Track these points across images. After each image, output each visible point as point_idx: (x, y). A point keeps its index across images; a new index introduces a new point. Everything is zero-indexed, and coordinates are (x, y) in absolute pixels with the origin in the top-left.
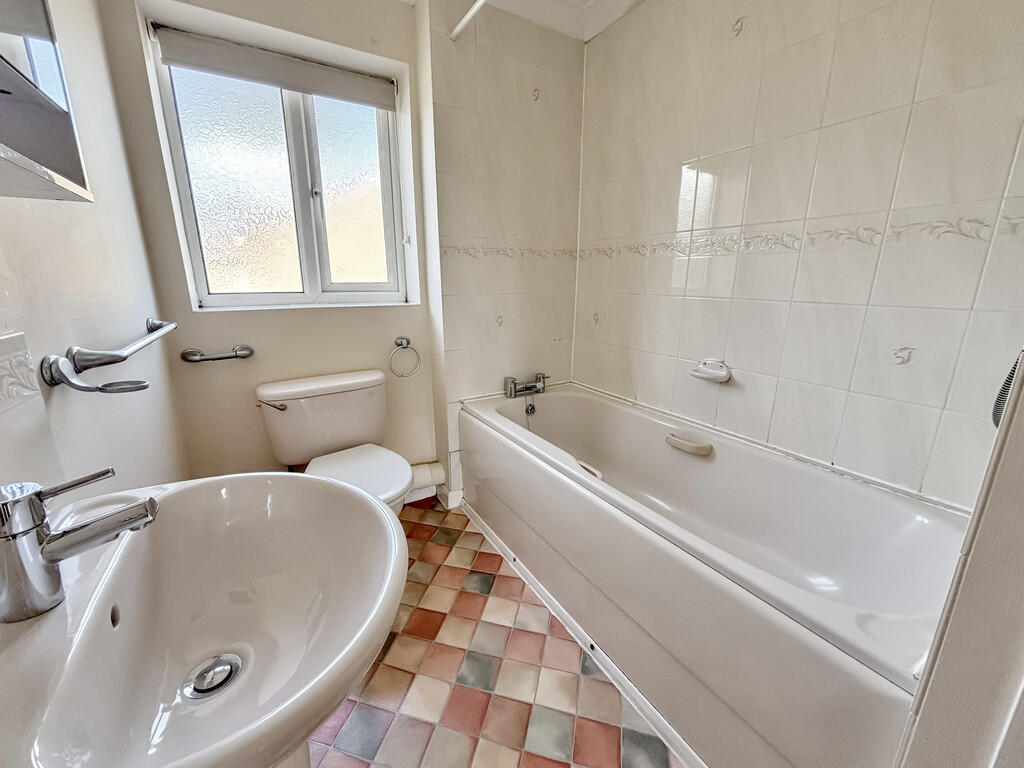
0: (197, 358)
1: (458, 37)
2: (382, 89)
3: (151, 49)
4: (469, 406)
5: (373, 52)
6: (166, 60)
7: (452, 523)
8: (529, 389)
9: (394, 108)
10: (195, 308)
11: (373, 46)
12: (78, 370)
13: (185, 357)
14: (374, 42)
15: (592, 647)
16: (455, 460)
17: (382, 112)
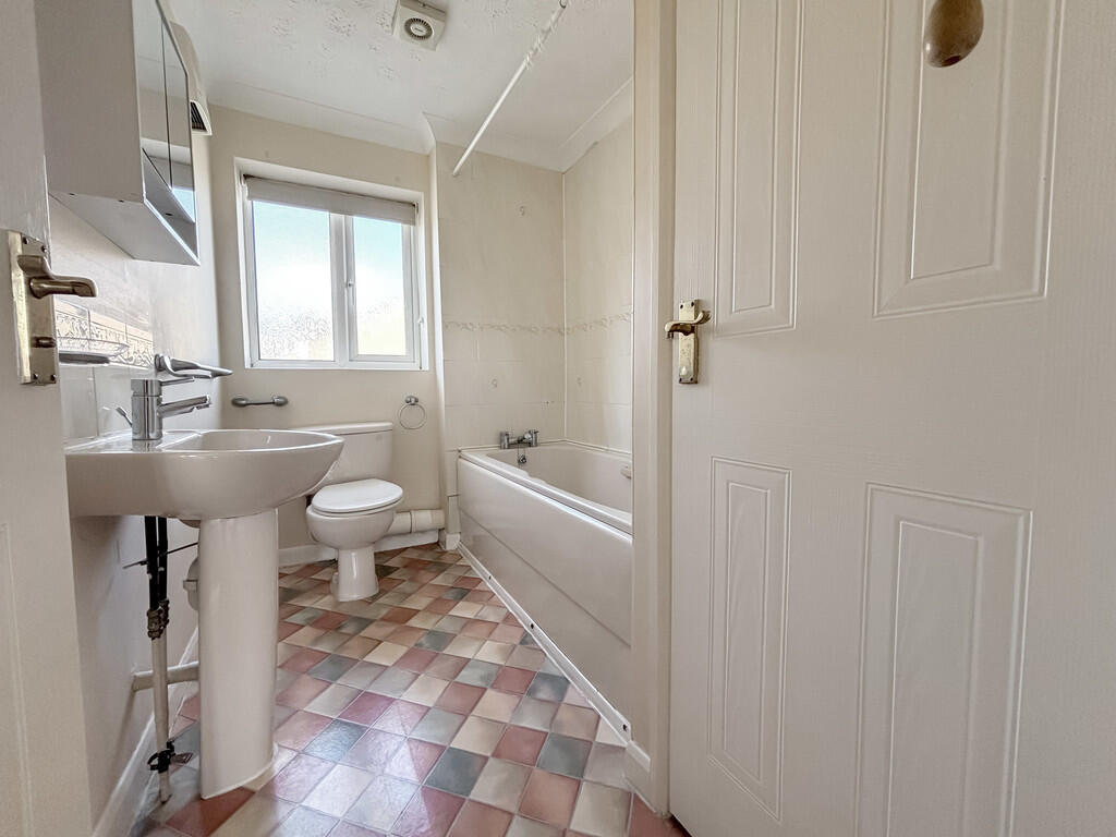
0: (244, 402)
1: (458, 174)
2: (406, 210)
3: (242, 190)
4: (467, 454)
5: (396, 186)
6: (250, 197)
7: (446, 559)
8: (521, 442)
9: (414, 224)
10: (247, 366)
11: (397, 183)
12: (175, 369)
13: (235, 403)
14: (397, 179)
15: (532, 626)
16: (452, 503)
17: (405, 226)
